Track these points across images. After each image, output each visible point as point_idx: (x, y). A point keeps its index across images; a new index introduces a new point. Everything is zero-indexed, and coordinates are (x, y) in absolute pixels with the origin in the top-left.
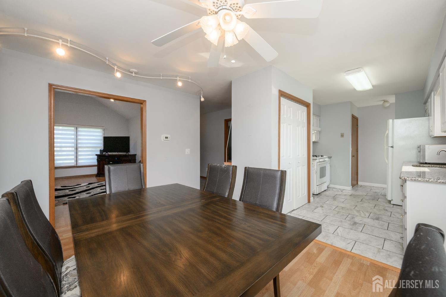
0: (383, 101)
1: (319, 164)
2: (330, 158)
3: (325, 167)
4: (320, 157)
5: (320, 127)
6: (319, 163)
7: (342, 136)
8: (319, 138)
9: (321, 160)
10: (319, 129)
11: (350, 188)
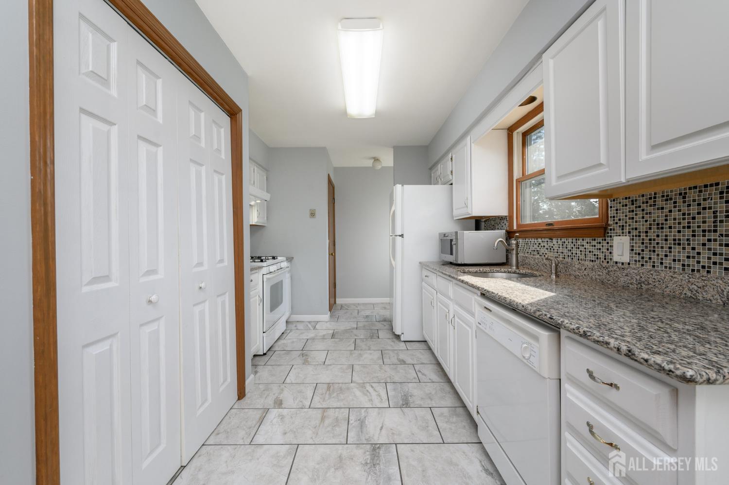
0: (373, 160)
1: (268, 279)
2: (290, 259)
3: (282, 281)
4: (271, 261)
5: (268, 191)
6: (269, 276)
7: (313, 214)
8: (267, 217)
9: (272, 268)
10: (267, 196)
11: (326, 317)
